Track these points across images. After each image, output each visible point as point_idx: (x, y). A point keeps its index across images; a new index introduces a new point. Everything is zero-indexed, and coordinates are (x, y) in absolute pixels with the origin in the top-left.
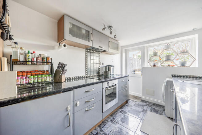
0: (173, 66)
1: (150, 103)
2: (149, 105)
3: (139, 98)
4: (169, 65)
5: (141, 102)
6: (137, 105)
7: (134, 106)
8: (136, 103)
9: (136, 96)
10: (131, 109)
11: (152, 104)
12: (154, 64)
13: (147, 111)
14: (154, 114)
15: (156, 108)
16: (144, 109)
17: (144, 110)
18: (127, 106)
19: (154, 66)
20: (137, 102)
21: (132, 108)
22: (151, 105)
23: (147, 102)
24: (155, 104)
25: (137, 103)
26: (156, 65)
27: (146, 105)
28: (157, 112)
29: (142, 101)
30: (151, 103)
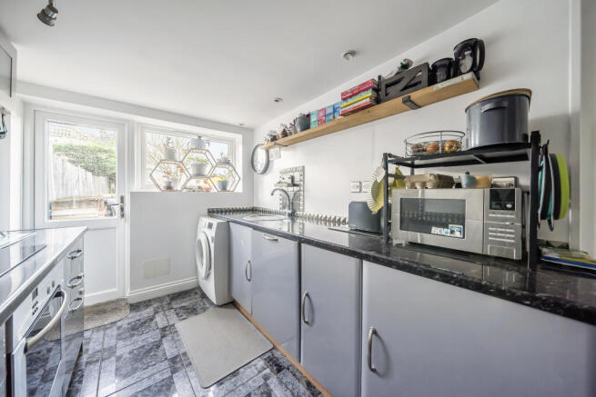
0: (208, 190)
1: (159, 299)
2: (163, 307)
3: (113, 306)
4: (200, 188)
5: (133, 314)
6: (128, 330)
7: (121, 343)
8: (119, 328)
9: (98, 305)
10: (119, 359)
11: (168, 299)
12: (170, 183)
13: (173, 325)
14: (193, 319)
15: (184, 304)
16: (160, 325)
17: (164, 329)
18: (87, 363)
19: (169, 188)
20: (119, 324)
21: (118, 354)
22: (169, 304)
23: (150, 301)
24: (173, 294)
25: (124, 324)
26: (172, 185)
27: (156, 313)
28: (193, 311)
29: (135, 307)
30: (163, 297)
